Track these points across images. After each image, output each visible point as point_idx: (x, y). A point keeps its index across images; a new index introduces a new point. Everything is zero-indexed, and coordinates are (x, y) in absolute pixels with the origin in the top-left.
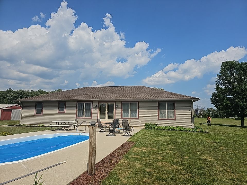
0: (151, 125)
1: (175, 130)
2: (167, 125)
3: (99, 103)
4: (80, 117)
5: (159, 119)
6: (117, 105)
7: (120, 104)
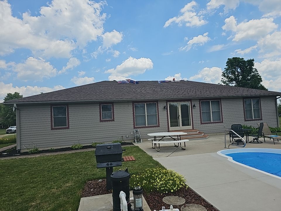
3: (168, 103)
4: (141, 126)
5: (245, 121)
6: (194, 105)
7: (197, 104)
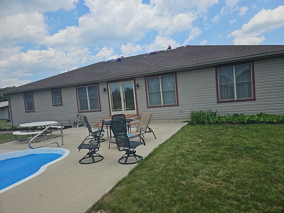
0: (204, 114)
1: (254, 121)
2: (236, 113)
3: (109, 84)
4: (84, 111)
5: (218, 102)
6: (138, 85)
7: (142, 83)
